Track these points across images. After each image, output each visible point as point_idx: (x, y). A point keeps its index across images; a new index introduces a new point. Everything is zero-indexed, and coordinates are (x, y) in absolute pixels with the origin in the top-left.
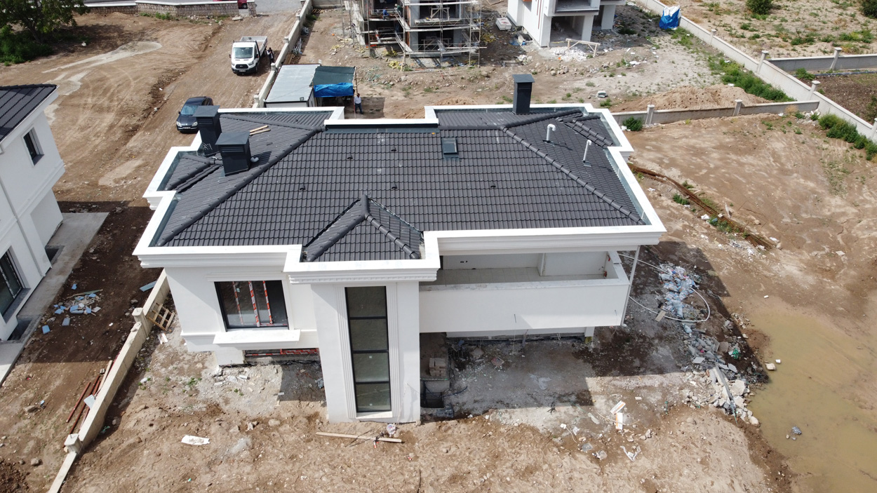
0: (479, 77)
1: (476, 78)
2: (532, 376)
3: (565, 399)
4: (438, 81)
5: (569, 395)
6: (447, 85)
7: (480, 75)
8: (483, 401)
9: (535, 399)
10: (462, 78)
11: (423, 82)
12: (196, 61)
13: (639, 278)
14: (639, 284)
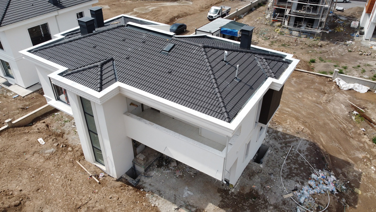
0: (315, 46)
1: (314, 46)
2: (187, 188)
3: (189, 208)
4: (292, 42)
5: (193, 207)
6: (295, 45)
7: (317, 45)
8: (153, 186)
9: (175, 199)
10: (306, 44)
11: (284, 41)
13: (297, 170)
14: (294, 173)
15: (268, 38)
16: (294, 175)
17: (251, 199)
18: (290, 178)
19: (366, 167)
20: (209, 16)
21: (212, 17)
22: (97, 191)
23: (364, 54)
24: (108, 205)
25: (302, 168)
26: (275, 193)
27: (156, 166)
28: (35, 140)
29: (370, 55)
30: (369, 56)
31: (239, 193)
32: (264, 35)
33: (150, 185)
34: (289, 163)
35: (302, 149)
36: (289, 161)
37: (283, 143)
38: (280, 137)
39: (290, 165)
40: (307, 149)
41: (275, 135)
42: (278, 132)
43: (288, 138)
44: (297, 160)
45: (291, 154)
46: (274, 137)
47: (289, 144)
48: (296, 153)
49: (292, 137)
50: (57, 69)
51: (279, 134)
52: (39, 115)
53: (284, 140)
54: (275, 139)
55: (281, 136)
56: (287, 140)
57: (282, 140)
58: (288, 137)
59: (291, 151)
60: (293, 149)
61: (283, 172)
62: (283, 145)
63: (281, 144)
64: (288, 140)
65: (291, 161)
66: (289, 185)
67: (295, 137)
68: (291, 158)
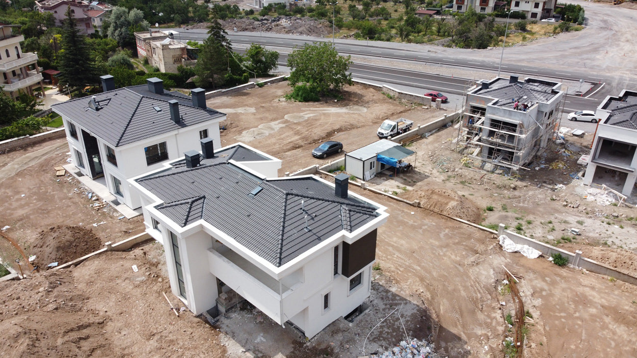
0: (507, 187)
1: (505, 187)
2: (262, 334)
3: (257, 353)
4: (475, 179)
5: (261, 352)
6: (479, 184)
7: (509, 186)
8: (230, 327)
9: (246, 343)
10: (494, 183)
11: (466, 176)
12: (371, 124)
13: (388, 335)
14: (382, 337)
15: (446, 170)
16: (381, 339)
17: (323, 355)
18: (375, 342)
19: (479, 345)
20: (379, 133)
21: (382, 134)
22: (174, 323)
23: (569, 205)
24: (180, 337)
25: (395, 334)
26: (351, 353)
27: (239, 309)
28: (130, 266)
29: (577, 207)
30: (575, 209)
31: (314, 347)
32: (443, 165)
33: (227, 326)
34: (384, 326)
35: (405, 314)
36: (385, 324)
37: (389, 304)
38: (388, 298)
39: (383, 329)
40: (412, 314)
41: (384, 294)
42: (390, 291)
43: (397, 300)
44: (394, 325)
45: (391, 317)
46: (381, 296)
47: (395, 307)
48: (397, 317)
49: (403, 299)
50: (155, 202)
51: (389, 294)
52: (139, 241)
53: (391, 302)
54: (382, 298)
55: (390, 297)
56: (394, 302)
57: (389, 300)
58: (398, 298)
59: (393, 313)
60: (396, 313)
61: (372, 334)
62: (388, 306)
63: (386, 305)
64: (396, 301)
65: (387, 324)
66: (370, 348)
67: (406, 300)
68: (388, 321)
